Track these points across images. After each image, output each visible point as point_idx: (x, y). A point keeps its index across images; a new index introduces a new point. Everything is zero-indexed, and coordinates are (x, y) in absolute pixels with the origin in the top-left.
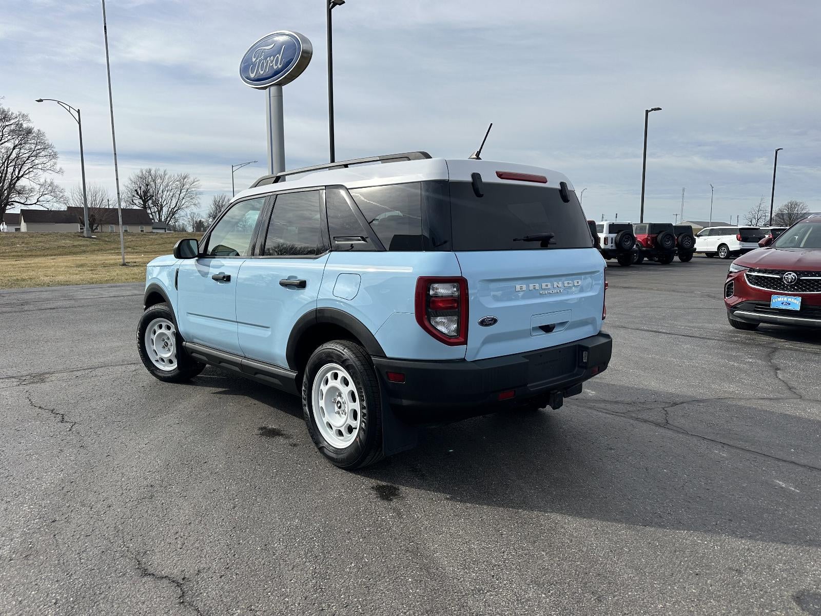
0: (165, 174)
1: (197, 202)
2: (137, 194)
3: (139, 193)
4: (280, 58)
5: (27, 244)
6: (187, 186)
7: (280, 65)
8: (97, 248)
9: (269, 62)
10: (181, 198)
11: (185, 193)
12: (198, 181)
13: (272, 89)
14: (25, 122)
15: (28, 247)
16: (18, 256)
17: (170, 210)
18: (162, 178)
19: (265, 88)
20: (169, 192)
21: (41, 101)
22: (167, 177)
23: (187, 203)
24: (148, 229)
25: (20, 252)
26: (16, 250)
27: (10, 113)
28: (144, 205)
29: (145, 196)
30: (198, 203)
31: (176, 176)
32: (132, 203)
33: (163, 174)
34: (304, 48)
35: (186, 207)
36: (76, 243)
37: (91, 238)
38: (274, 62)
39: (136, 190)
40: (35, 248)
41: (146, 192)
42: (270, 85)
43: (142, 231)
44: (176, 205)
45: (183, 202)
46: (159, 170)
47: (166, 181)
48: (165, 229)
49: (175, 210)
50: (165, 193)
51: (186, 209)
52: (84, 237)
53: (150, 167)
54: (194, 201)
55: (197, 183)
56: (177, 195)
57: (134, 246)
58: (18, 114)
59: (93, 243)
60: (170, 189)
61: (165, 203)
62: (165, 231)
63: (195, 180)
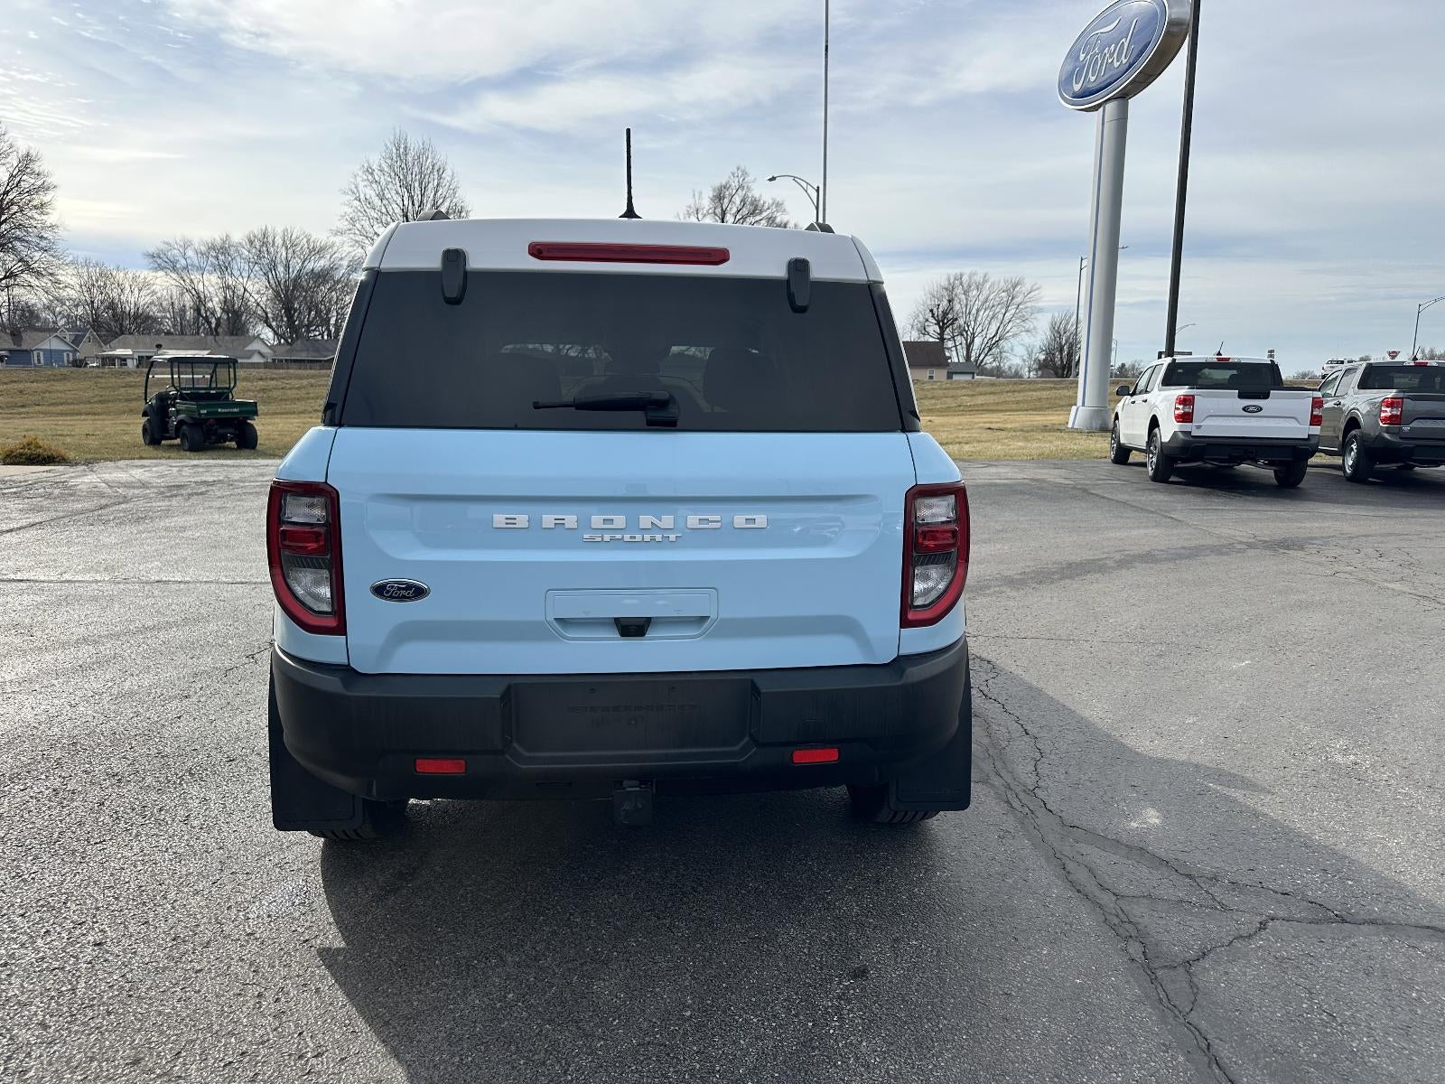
0: (985, 281)
1: (1032, 327)
2: (933, 316)
3: (936, 315)
4: (1126, 44)
6: (1017, 300)
7: (1126, 58)
9: (1108, 55)
10: (1006, 320)
11: (1013, 311)
12: (1038, 289)
13: (1110, 107)
14: (779, 214)
17: (986, 340)
18: (979, 287)
19: (1095, 108)
20: (987, 312)
21: (773, 179)
22: (988, 285)
23: (1015, 329)
24: (940, 375)
27: (762, 202)
28: (942, 334)
29: (944, 321)
30: (1034, 328)
31: (1002, 284)
32: (923, 332)
33: (982, 280)
34: (1173, 17)
35: (1013, 336)
38: (1115, 56)
39: (931, 311)
41: (945, 314)
42: (1106, 101)
43: (931, 377)
44: (997, 333)
45: (1008, 328)
46: (975, 274)
47: (985, 293)
48: (973, 373)
49: (994, 341)
50: (981, 313)
51: (1012, 340)
53: (962, 271)
54: (1028, 325)
55: (1037, 292)
56: (1001, 316)
58: (771, 202)
60: (991, 305)
61: (979, 330)
62: (973, 378)
63: (1035, 288)
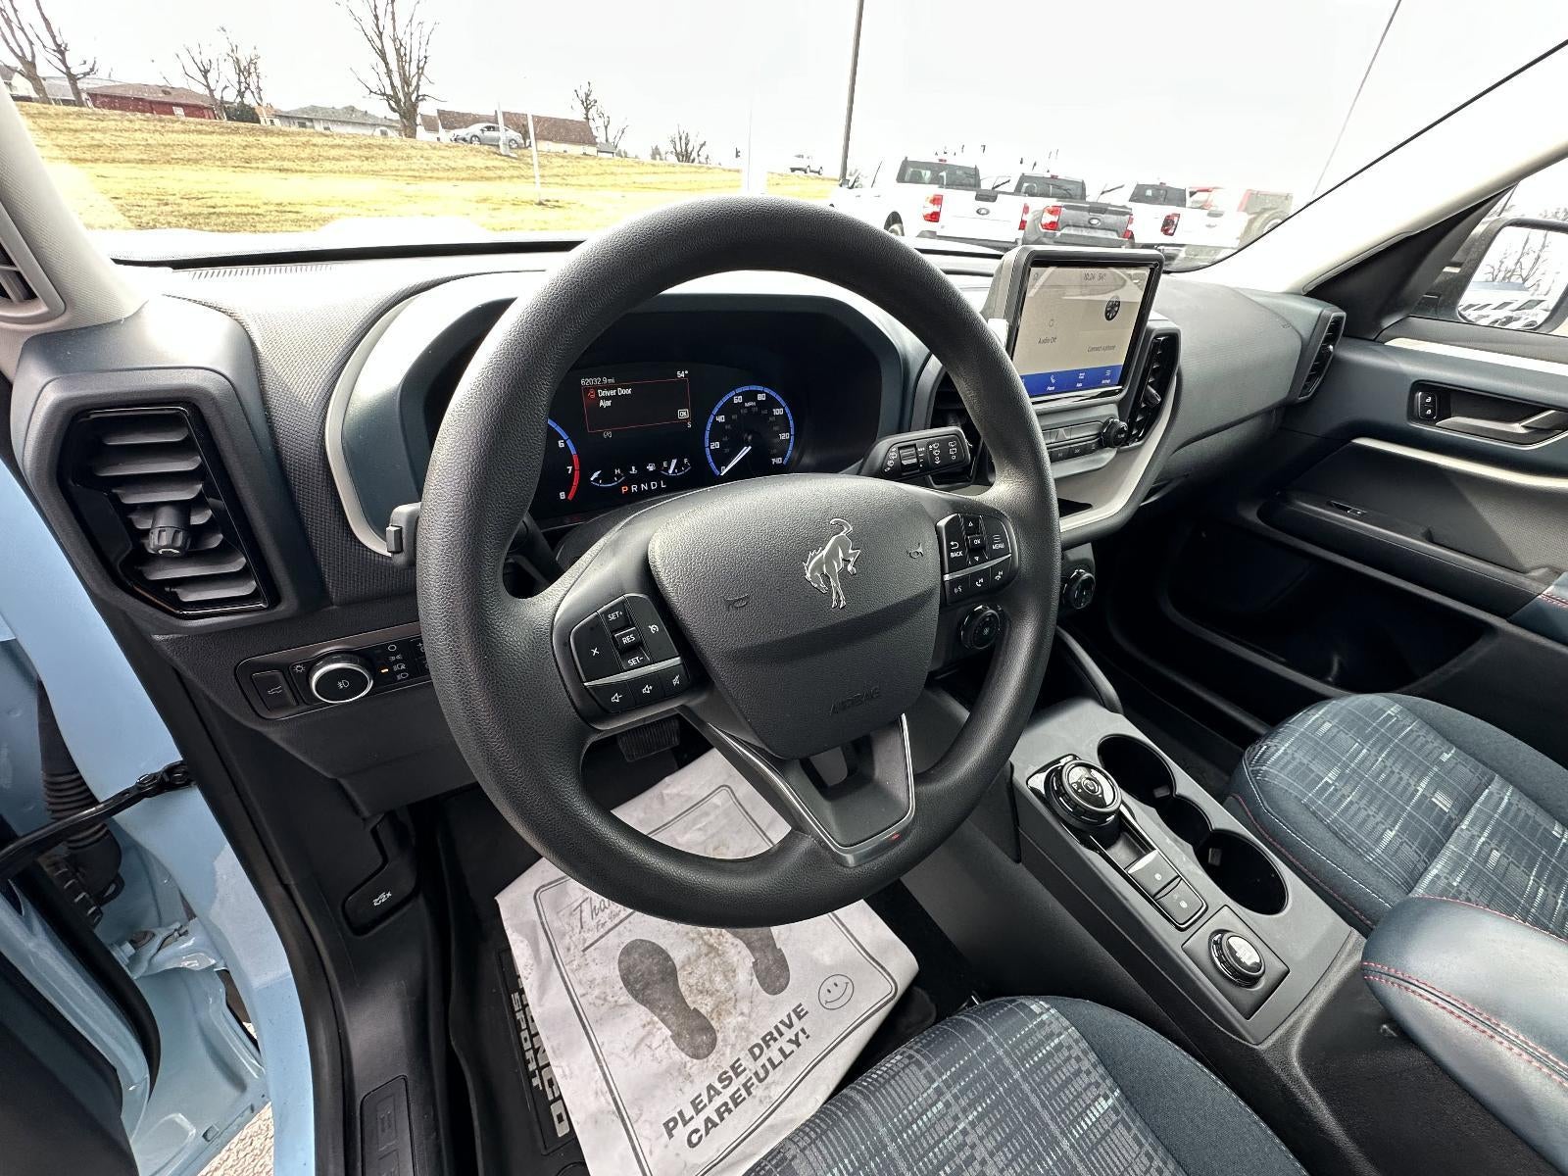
5: (428, 159)
8: (516, 173)
15: (427, 165)
16: (415, 177)
24: (592, 150)
25: (418, 171)
26: (413, 167)
36: (490, 163)
37: (508, 156)
40: (437, 167)
52: (500, 155)
57: (565, 174)
59: (511, 164)
